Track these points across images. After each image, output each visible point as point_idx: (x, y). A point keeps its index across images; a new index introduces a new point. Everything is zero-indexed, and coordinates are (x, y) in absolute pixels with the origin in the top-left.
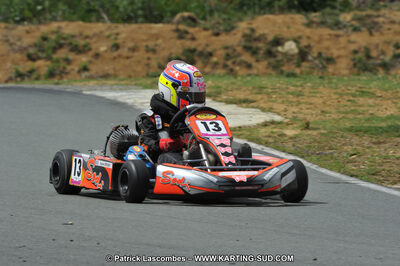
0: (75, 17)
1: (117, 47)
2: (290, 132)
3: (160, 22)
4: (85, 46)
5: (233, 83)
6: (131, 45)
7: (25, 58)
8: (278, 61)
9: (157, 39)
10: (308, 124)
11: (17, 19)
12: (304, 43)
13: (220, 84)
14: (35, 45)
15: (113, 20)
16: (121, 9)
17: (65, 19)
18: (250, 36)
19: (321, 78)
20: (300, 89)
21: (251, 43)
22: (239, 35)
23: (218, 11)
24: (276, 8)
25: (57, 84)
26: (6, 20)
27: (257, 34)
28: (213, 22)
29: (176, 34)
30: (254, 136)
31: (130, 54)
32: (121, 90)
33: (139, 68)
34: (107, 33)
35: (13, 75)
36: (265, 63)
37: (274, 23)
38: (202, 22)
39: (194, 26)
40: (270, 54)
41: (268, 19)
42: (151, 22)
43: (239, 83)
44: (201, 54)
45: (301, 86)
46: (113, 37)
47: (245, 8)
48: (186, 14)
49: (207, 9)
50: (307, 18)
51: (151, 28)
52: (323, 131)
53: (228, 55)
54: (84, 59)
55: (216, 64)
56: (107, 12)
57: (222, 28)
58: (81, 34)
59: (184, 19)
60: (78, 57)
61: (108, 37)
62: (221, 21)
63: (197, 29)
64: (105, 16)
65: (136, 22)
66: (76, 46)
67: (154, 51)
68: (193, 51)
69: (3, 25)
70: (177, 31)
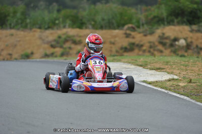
0: (75, 26)
2: (182, 84)
3: (117, 29)
4: (79, 41)
5: (154, 60)
7: (50, 47)
8: (176, 49)
9: (115, 38)
10: (191, 80)
12: (189, 40)
13: (147, 60)
14: (55, 40)
16: (98, 23)
17: (69, 27)
18: (162, 37)
19: (198, 57)
20: (187, 63)
22: (157, 36)
23: (146, 24)
24: (176, 23)
25: (66, 59)
26: (40, 28)
27: (166, 36)
28: (144, 29)
29: (125, 36)
30: (164, 86)
33: (106, 52)
35: (44, 55)
36: (169, 50)
37: (174, 30)
38: (138, 29)
39: (134, 32)
40: (172, 45)
41: (172, 28)
43: (156, 60)
44: (137, 45)
45: (188, 61)
47: (160, 22)
49: (141, 23)
50: (191, 28)
51: (113, 32)
52: (198, 84)
53: (151, 46)
54: (79, 47)
55: (144, 51)
57: (148, 32)
58: (78, 35)
59: (129, 29)
60: (75, 46)
62: (148, 29)
63: (136, 33)
64: (90, 27)
66: (75, 41)
67: (113, 43)
68: (133, 44)
69: (39, 30)
70: (126, 34)
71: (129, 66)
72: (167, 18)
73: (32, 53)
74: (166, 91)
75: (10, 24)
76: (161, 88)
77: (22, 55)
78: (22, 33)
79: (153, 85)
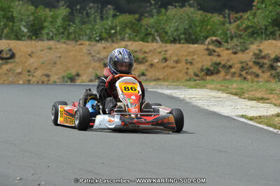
0: (137, 38)
1: (166, 60)
3: (196, 43)
4: (144, 59)
5: (251, 86)
6: (175, 58)
7: (102, 66)
8: (278, 73)
9: (194, 55)
11: (98, 38)
13: (241, 87)
15: (163, 41)
16: (169, 33)
17: (130, 39)
18: (259, 55)
21: (259, 60)
22: (251, 54)
23: (236, 37)
24: (277, 36)
26: (90, 39)
27: (263, 54)
28: (233, 44)
29: (207, 52)
30: (271, 122)
31: (174, 65)
32: (175, 89)
33: (181, 75)
34: (159, 50)
35: (93, 78)
36: (269, 74)
37: (276, 46)
38: (226, 44)
39: (220, 47)
40: (272, 67)
41: (271, 43)
42: (189, 43)
43: (255, 86)
44: (224, 66)
46: (163, 53)
47: (255, 35)
48: (214, 38)
49: (229, 35)
51: (189, 48)
53: (243, 67)
54: (142, 68)
55: (234, 73)
56: (159, 35)
57: (239, 49)
58: (141, 50)
59: (213, 42)
60: (138, 66)
61: (160, 53)
62: (238, 44)
63: (221, 49)
64: (158, 38)
65: (179, 43)
66: (137, 59)
67: (191, 63)
68: (218, 64)
69: (87, 43)
70: (208, 49)
71: (220, 94)
72: (266, 29)
73: (78, 75)
74: (275, 131)
75: (48, 34)
76: (268, 126)
77: (63, 77)
78: (64, 46)
79: (256, 122)
